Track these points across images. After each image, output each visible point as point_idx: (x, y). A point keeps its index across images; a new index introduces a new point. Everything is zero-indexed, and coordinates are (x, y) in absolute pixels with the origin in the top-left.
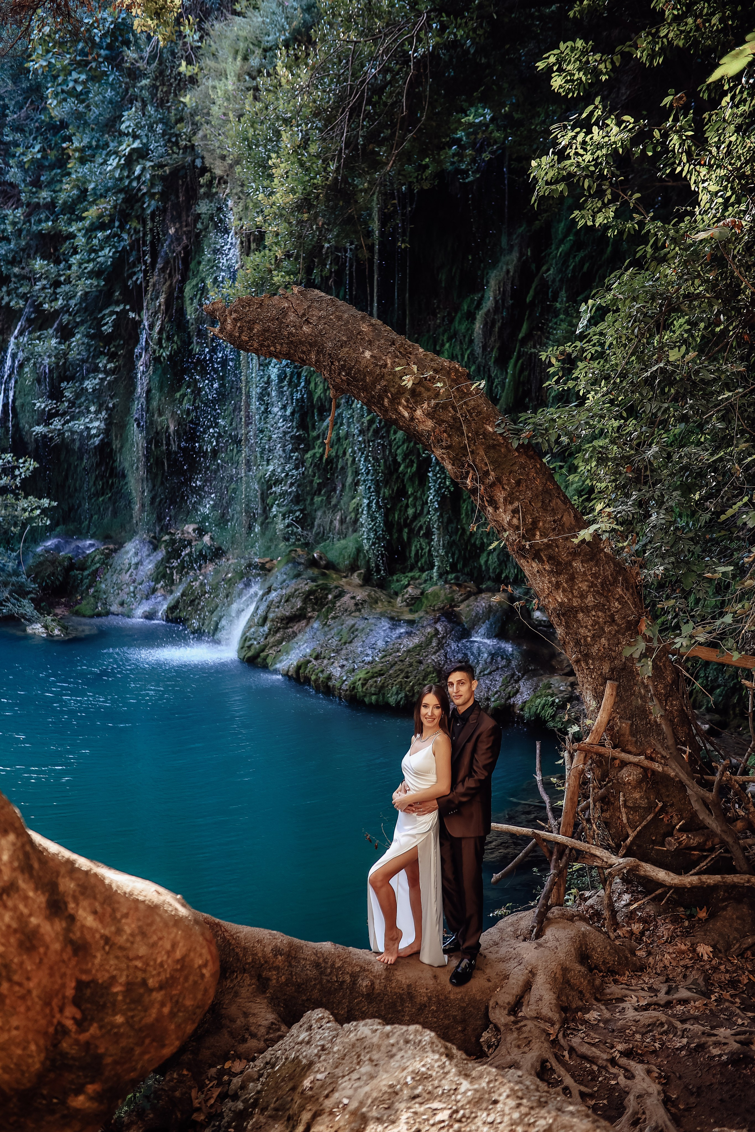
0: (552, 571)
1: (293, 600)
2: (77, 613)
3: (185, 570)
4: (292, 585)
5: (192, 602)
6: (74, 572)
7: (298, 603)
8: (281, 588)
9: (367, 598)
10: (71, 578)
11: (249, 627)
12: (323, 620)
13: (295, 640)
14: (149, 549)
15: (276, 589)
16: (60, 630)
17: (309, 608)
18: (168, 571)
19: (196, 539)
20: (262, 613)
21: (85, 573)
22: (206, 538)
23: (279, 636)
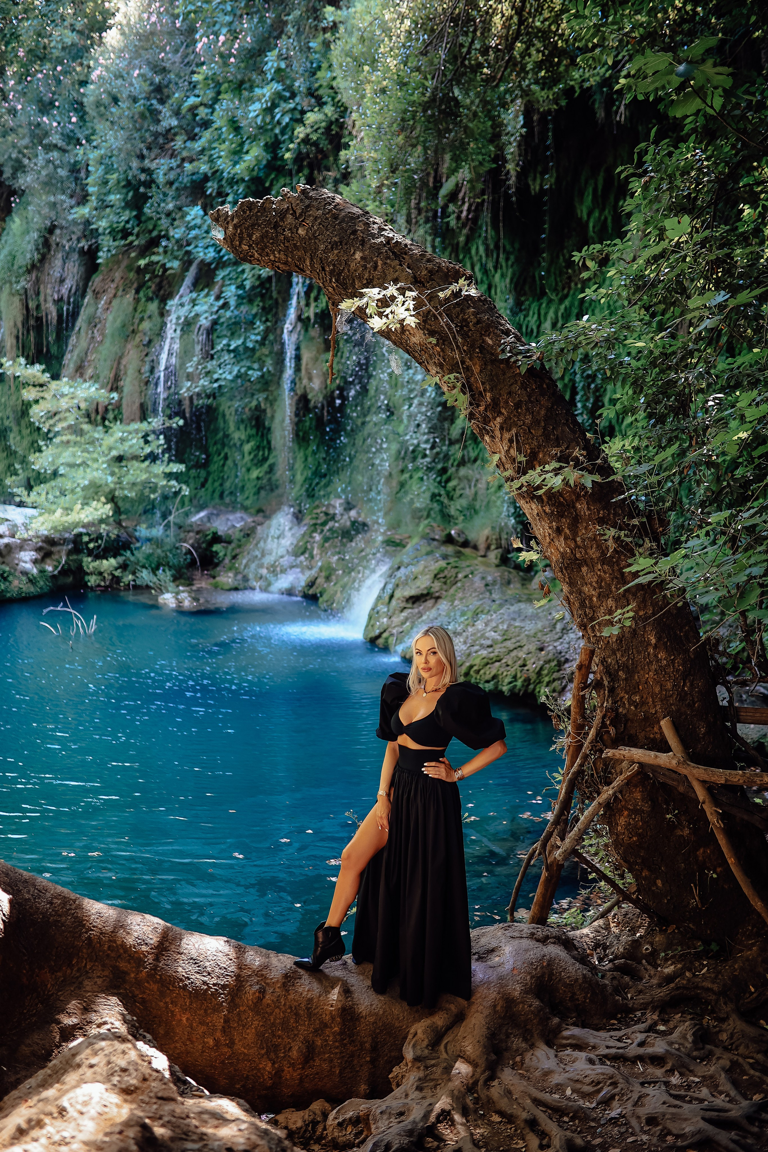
0: (552, 512)
1: (421, 578)
2: (215, 586)
3: (327, 545)
4: (422, 562)
5: (327, 578)
6: (218, 545)
7: (426, 582)
8: (411, 565)
9: (499, 579)
10: (215, 549)
11: (375, 606)
12: (450, 600)
13: (419, 620)
14: (293, 522)
15: (406, 566)
16: (190, 602)
17: (437, 587)
18: (309, 546)
19: (342, 514)
20: (389, 591)
21: (230, 547)
22: (353, 514)
23: (403, 616)
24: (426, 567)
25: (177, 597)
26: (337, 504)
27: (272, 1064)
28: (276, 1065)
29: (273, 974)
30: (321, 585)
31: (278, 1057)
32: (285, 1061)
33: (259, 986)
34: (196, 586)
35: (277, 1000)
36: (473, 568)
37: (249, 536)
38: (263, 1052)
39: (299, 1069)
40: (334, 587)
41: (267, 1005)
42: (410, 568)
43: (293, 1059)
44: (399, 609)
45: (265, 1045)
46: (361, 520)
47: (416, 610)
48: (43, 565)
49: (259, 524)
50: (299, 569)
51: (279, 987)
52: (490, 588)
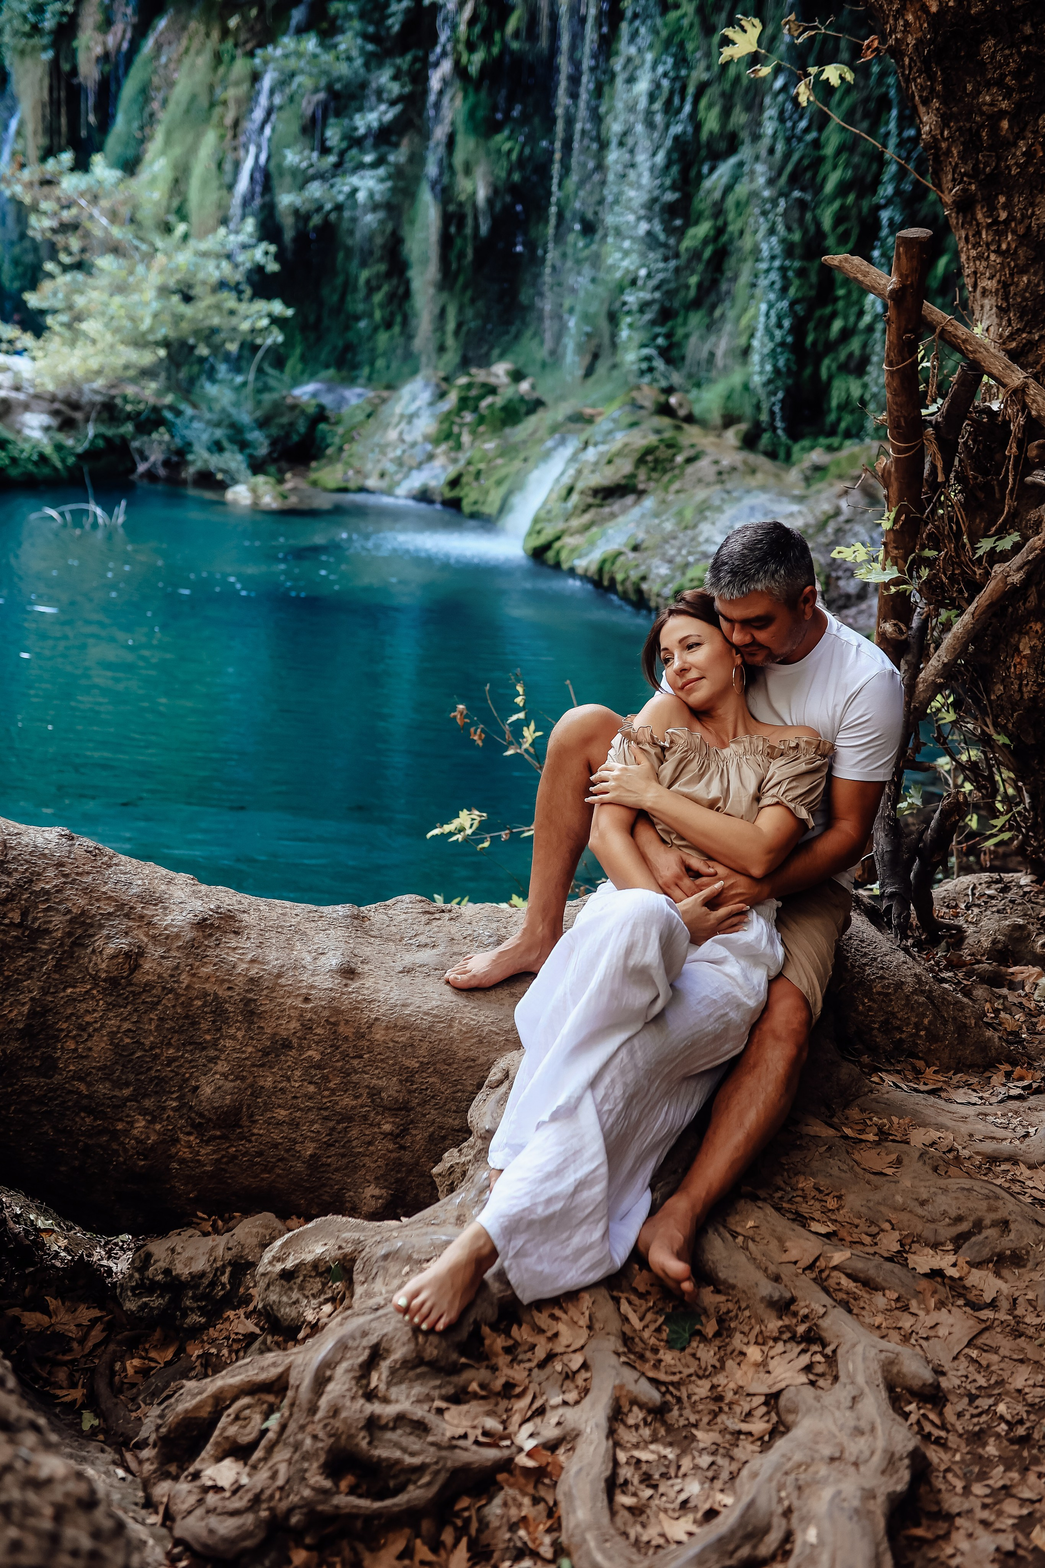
1: (618, 461)
2: (315, 483)
3: (482, 429)
4: (620, 438)
5: (478, 474)
6: (322, 426)
7: (626, 467)
8: (603, 443)
9: (739, 465)
10: (318, 434)
11: (545, 503)
12: (660, 494)
13: (611, 524)
14: (433, 394)
15: (595, 445)
16: (274, 498)
17: (642, 475)
18: (456, 429)
19: (507, 386)
20: (566, 480)
21: (340, 430)
22: (524, 386)
23: (587, 517)
24: (626, 445)
25: (254, 490)
26: (500, 370)
27: (149, 1122)
28: (158, 1127)
29: (169, 918)
30: (468, 484)
31: (164, 1109)
32: (181, 1117)
33: (129, 939)
34: (289, 485)
35: (172, 976)
36: (699, 448)
37: (369, 416)
38: (126, 1092)
39: (215, 1138)
40: (487, 482)
41: (146, 985)
42: (602, 448)
43: (201, 1115)
44: (582, 507)
45: (132, 1077)
46: (535, 395)
47: (607, 510)
48: (60, 437)
49: (384, 401)
50: (438, 463)
51: (179, 947)
52: (725, 477)
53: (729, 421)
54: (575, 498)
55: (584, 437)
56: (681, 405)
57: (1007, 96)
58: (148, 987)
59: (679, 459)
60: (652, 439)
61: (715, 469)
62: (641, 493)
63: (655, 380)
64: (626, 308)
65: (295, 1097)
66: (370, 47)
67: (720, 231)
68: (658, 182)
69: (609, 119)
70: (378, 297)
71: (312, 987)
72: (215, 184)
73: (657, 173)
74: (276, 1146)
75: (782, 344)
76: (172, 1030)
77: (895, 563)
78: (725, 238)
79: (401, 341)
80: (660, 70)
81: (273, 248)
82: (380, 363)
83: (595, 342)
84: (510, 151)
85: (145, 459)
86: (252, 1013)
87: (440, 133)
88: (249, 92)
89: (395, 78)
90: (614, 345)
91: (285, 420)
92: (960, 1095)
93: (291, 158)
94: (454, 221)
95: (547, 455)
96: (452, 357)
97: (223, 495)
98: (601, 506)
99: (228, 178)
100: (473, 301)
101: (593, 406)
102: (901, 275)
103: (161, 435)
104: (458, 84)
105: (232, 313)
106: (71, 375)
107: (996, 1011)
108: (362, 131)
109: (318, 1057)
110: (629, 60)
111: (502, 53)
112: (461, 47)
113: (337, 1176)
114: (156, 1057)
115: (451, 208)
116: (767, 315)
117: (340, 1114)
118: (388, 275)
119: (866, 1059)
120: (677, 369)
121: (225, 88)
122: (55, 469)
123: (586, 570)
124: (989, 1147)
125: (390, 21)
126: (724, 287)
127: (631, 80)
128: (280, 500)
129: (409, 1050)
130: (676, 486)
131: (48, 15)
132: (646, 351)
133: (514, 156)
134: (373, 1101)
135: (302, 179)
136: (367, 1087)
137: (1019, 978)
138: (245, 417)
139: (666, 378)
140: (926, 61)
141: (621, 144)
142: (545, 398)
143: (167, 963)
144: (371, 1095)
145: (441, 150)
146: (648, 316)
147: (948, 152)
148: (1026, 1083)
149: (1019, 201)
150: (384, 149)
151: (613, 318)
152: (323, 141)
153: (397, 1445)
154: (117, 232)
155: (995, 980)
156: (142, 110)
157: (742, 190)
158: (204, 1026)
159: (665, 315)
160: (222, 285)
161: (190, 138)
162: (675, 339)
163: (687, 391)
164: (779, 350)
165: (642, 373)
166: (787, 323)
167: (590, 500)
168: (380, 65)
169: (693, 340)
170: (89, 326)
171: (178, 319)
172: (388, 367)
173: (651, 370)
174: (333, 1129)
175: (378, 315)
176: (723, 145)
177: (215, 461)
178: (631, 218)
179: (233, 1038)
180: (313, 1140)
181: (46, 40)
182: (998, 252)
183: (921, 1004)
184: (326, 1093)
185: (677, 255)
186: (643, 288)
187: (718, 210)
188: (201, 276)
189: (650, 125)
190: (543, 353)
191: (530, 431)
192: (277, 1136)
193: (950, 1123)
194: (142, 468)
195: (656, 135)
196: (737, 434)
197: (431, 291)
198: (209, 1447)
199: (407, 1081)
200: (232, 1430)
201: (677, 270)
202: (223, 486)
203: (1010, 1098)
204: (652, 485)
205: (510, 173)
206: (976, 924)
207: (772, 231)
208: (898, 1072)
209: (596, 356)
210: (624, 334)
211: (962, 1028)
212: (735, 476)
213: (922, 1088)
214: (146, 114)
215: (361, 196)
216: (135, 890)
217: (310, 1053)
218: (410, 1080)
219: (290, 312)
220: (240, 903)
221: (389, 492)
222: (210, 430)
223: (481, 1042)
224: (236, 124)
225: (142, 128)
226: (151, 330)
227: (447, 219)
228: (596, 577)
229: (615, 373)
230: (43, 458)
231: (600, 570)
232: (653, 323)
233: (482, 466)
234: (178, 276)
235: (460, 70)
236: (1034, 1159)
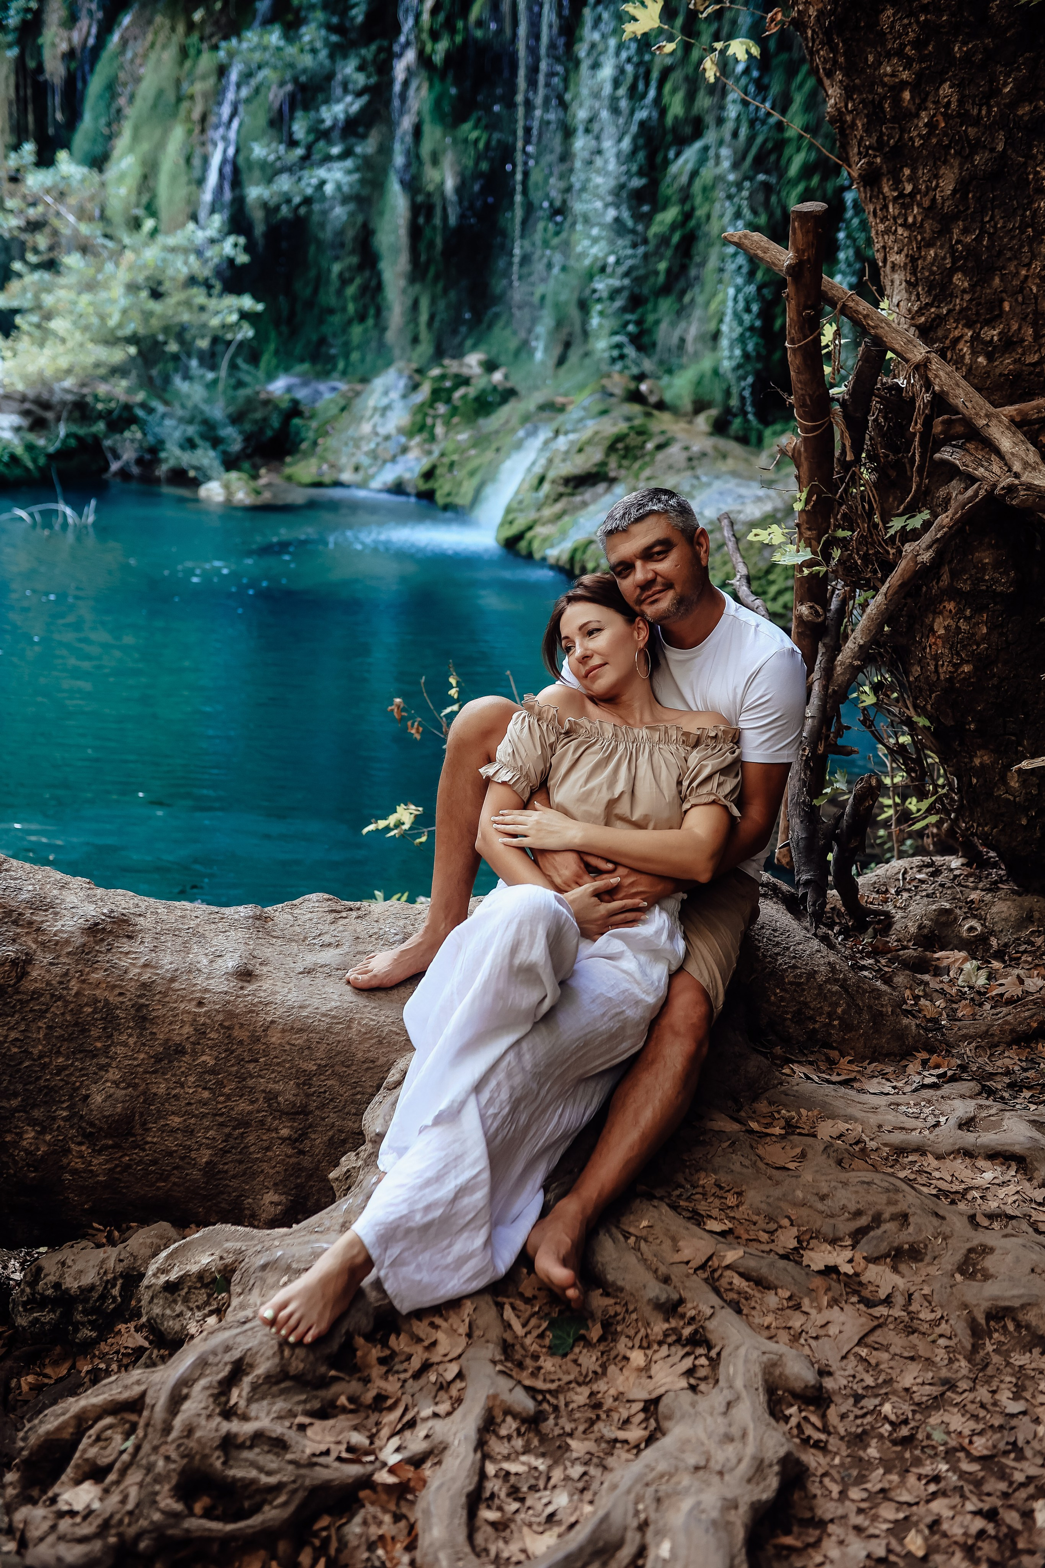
1: (589, 449)
2: (289, 478)
3: (456, 420)
4: (591, 426)
5: (452, 465)
6: (296, 421)
7: (596, 455)
8: (574, 431)
9: (709, 450)
10: (292, 430)
11: (517, 493)
12: (631, 481)
13: (583, 513)
14: (406, 386)
15: (566, 433)
16: (247, 494)
17: (613, 463)
18: (429, 421)
19: (480, 376)
20: (538, 470)
21: (314, 424)
22: (497, 376)
23: (559, 507)
24: (596, 433)
25: (227, 486)
26: (473, 361)
27: (38, 1132)
28: (48, 1137)
29: (59, 923)
30: (442, 476)
31: (54, 1119)
32: (72, 1127)
33: (17, 946)
34: (263, 481)
35: (61, 983)
36: (669, 435)
37: (343, 409)
38: (15, 1103)
39: (106, 1147)
40: (459, 473)
41: (34, 992)
42: (572, 437)
43: (92, 1124)
44: (553, 497)
45: (20, 1087)
46: (509, 385)
47: (578, 499)
48: (31, 437)
49: (358, 394)
50: (412, 455)
51: (69, 953)
52: (695, 463)
53: (700, 406)
54: (546, 487)
55: (554, 425)
56: (651, 392)
57: (908, 66)
58: (36, 995)
59: (650, 446)
60: (622, 427)
61: (685, 455)
62: (612, 481)
63: (626, 367)
64: (596, 296)
65: (189, 1104)
66: (334, 38)
67: (688, 216)
68: (624, 168)
69: (574, 106)
70: (351, 290)
71: (206, 991)
72: (184, 179)
73: (622, 159)
74: (170, 1154)
75: (752, 328)
76: (61, 1038)
77: (809, 544)
78: (693, 223)
79: (374, 334)
80: (624, 55)
81: (242, 240)
82: (355, 356)
83: (565, 331)
84: (476, 141)
85: (117, 457)
86: (144, 1019)
87: (407, 123)
88: (216, 85)
89: (360, 68)
90: (585, 334)
91: (258, 415)
92: (873, 1086)
93: (259, 151)
94: (423, 212)
95: (519, 446)
96: (426, 348)
97: (196, 492)
98: (572, 495)
99: (197, 173)
100: (445, 291)
101: (566, 395)
102: (797, 251)
103: (134, 433)
104: (424, 74)
105: (202, 308)
106: (41, 373)
107: (917, 998)
108: (328, 123)
109: (212, 1062)
110: (593, 46)
111: (465, 42)
112: (425, 36)
113: (234, 1183)
114: (45, 1066)
115: (420, 199)
116: (735, 300)
117: (236, 1119)
118: (361, 267)
119: (778, 1050)
120: (649, 356)
121: (192, 83)
122: (27, 469)
123: (558, 560)
124: (897, 1138)
125: (354, 12)
126: (693, 272)
127: (596, 66)
128: (253, 496)
129: (306, 1052)
130: (647, 473)
131: (12, 12)
132: (618, 339)
133: (481, 145)
134: (270, 1106)
135: (270, 172)
136: (263, 1091)
137: (945, 963)
138: (218, 412)
139: (638, 365)
140: (828, 33)
141: (587, 131)
142: (518, 388)
143: (56, 970)
144: (267, 1100)
145: (409, 139)
146: (619, 303)
147: (853, 124)
148: (941, 1071)
149: (923, 173)
150: (353, 140)
151: (584, 306)
152: (291, 134)
153: (254, 1464)
154: (85, 229)
155: (921, 966)
156: (108, 106)
157: (708, 173)
158: (95, 1033)
159: (635, 302)
160: (192, 281)
161: (158, 133)
162: (646, 326)
163: (659, 378)
164: (748, 334)
165: (613, 360)
166: (755, 308)
167: (562, 489)
168: (345, 57)
169: (664, 326)
170: (58, 325)
171: (147, 315)
172: (363, 360)
173: (622, 357)
174: (229, 1135)
175: (351, 308)
176: (688, 130)
177: (186, 459)
178: (599, 204)
179: (125, 1044)
180: (208, 1147)
181: (10, 38)
182: (905, 225)
183: (834, 994)
184: (222, 1099)
185: (645, 241)
186: (612, 275)
187: (685, 195)
188: (170, 272)
189: (615, 110)
190: (513, 344)
191: (502, 421)
192: (170, 1144)
193: (859, 1114)
194: (115, 466)
195: (621, 121)
196: (707, 419)
197: (402, 283)
198: (69, 1470)
199: (304, 1084)
200: (92, 1452)
201: (646, 256)
202: (196, 483)
203: (924, 1086)
204: (623, 472)
205: (477, 164)
206: (904, 909)
207: (738, 215)
208: (811, 1063)
209: (567, 345)
210: (595, 321)
211: (878, 1017)
212: (705, 461)
213: (835, 1078)
214: (113, 111)
215: (329, 189)
216: (25, 896)
217: (204, 1058)
218: (307, 1083)
219: (260, 307)
220: (137, 906)
221: (363, 485)
222: (182, 427)
223: (380, 1042)
224: (204, 118)
225: (109, 125)
226: (120, 325)
227: (416, 209)
228: (568, 567)
229: (587, 361)
230: (14, 459)
231: (572, 559)
232: (624, 310)
233: (455, 457)
234: (146, 273)
235: (424, 60)
236: (942, 1149)
